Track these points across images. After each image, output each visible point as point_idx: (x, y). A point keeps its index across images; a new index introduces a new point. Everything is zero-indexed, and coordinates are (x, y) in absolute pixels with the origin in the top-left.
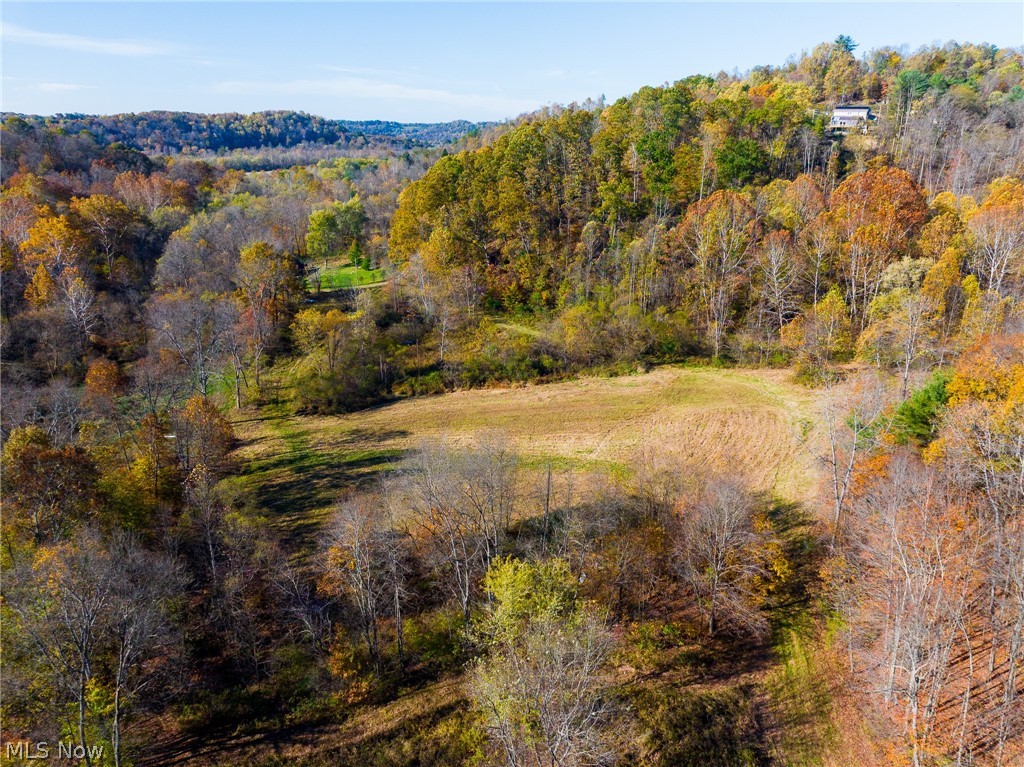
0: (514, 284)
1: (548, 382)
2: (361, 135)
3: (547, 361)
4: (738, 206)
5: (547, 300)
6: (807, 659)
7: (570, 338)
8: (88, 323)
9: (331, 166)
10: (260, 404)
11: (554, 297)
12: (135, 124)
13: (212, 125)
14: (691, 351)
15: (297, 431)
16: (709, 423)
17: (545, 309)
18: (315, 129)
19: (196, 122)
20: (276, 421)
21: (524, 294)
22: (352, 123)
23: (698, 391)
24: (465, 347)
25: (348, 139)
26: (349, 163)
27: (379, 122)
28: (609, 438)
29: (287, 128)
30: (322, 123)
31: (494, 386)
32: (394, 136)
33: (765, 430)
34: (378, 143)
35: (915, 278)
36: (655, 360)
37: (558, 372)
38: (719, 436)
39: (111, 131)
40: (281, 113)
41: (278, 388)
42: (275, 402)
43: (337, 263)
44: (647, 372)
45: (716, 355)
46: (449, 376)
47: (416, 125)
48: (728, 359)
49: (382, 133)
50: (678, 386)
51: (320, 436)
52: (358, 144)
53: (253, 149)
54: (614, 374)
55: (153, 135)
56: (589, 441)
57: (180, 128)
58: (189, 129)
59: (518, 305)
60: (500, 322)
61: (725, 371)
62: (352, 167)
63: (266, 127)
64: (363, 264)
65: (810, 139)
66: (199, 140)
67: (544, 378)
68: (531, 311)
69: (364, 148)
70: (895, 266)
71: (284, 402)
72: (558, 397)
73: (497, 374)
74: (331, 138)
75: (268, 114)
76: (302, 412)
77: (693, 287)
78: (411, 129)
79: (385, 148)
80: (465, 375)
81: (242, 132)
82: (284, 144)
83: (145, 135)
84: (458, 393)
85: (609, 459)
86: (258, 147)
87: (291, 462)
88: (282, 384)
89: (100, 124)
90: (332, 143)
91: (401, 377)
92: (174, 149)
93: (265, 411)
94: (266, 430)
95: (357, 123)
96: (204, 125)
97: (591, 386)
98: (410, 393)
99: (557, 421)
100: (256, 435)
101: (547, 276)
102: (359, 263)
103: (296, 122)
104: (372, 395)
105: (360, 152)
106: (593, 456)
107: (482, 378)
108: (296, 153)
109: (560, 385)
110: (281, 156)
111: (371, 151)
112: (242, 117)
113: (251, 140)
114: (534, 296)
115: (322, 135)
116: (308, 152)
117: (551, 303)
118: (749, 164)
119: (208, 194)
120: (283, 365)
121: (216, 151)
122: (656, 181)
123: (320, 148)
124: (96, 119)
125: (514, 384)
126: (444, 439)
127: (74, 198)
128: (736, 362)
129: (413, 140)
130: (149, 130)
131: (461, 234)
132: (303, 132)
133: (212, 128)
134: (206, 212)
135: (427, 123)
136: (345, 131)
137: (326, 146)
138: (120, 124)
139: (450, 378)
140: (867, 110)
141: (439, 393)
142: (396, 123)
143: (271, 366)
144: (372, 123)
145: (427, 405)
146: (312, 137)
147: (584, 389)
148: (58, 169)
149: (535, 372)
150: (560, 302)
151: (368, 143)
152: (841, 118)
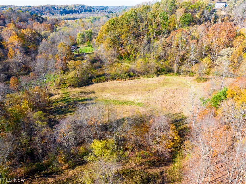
0: (126, 53)
1: (131, 79)
2: (97, 10)
3: (132, 74)
4: (184, 33)
5: (134, 57)
6: (180, 164)
7: (139, 68)
8: (22, 62)
9: (89, 18)
10: (60, 84)
11: (136, 56)
12: (42, 8)
13: (61, 8)
14: (169, 71)
15: (67, 92)
16: (170, 92)
17: (133, 59)
18: (86, 9)
19: (57, 7)
20: (63, 89)
21: (128, 55)
22: (96, 7)
23: (169, 83)
24: (112, 69)
25: (94, 11)
26: (94, 18)
27: (103, 6)
28: (143, 96)
29: (79, 8)
30: (88, 7)
31: (118, 80)
32: (106, 10)
33: (184, 95)
34: (102, 12)
35: (230, 53)
36: (159, 73)
37: (134, 76)
38: (172, 96)
39: (37, 10)
40: (78, 5)
41: (65, 80)
42: (64, 83)
43: (85, 46)
44: (157, 77)
45: (175, 73)
46: (107, 77)
47: (112, 7)
48: (179, 73)
49: (103, 9)
50: (164, 81)
51: (73, 93)
52: (97, 12)
53: (71, 14)
54: (148, 77)
55: (47, 11)
56: (138, 97)
57: (53, 9)
58: (55, 9)
59: (127, 58)
60: (122, 62)
61: (177, 77)
62: (94, 19)
63: (74, 8)
64: (91, 46)
65: (207, 13)
66: (58, 12)
67: (131, 78)
68: (130, 59)
69: (98, 13)
70: (225, 49)
71: (66, 84)
72: (133, 84)
73: (119, 77)
74: (90, 11)
75: (75, 5)
76: (69, 86)
77: (171, 54)
78: (111, 8)
79: (103, 13)
80: (111, 77)
81: (68, 10)
82: (78, 13)
83: (45, 11)
84: (109, 82)
85: (142, 102)
86: (72, 14)
87: (65, 100)
88: (66, 79)
89: (34, 8)
90: (90, 12)
91: (95, 77)
92: (52, 14)
93: (60, 86)
94: (60, 91)
95: (97, 7)
96: (59, 8)
97: (142, 81)
98: (96, 82)
99: (130, 91)
100: (57, 92)
101: (134, 50)
102: (90, 46)
103: (81, 7)
104: (87, 82)
105: (97, 15)
106: (138, 101)
107: (115, 78)
108: (81, 15)
109: (135, 80)
110: (78, 16)
111: (100, 14)
112: (68, 6)
113: (71, 12)
114: (131, 56)
115: (88, 10)
116: (84, 15)
117: (135, 57)
118: (188, 20)
119: (56, 27)
120: (67, 74)
121: (62, 15)
122: (164, 25)
123: (88, 14)
124: (33, 7)
125: (123, 80)
126: (102, 95)
127: (22, 29)
128: (180, 74)
129: (111, 11)
130: (46, 10)
131: (114, 39)
132: (83, 9)
133: (61, 9)
134: (55, 32)
135: (115, 6)
136: (93, 9)
137: (89, 13)
138: (39, 8)
139: (107, 78)
140: (225, 3)
141: (104, 82)
142: (107, 7)
143: (64, 74)
144: (101, 7)
145: (100, 85)
146: (85, 11)
147: (140, 81)
148: (20, 21)
149: (128, 77)
150: (137, 57)
151: (99, 12)
152: (217, 6)
